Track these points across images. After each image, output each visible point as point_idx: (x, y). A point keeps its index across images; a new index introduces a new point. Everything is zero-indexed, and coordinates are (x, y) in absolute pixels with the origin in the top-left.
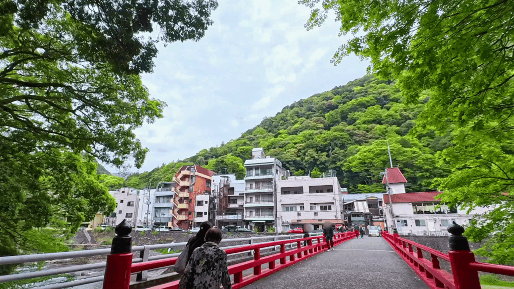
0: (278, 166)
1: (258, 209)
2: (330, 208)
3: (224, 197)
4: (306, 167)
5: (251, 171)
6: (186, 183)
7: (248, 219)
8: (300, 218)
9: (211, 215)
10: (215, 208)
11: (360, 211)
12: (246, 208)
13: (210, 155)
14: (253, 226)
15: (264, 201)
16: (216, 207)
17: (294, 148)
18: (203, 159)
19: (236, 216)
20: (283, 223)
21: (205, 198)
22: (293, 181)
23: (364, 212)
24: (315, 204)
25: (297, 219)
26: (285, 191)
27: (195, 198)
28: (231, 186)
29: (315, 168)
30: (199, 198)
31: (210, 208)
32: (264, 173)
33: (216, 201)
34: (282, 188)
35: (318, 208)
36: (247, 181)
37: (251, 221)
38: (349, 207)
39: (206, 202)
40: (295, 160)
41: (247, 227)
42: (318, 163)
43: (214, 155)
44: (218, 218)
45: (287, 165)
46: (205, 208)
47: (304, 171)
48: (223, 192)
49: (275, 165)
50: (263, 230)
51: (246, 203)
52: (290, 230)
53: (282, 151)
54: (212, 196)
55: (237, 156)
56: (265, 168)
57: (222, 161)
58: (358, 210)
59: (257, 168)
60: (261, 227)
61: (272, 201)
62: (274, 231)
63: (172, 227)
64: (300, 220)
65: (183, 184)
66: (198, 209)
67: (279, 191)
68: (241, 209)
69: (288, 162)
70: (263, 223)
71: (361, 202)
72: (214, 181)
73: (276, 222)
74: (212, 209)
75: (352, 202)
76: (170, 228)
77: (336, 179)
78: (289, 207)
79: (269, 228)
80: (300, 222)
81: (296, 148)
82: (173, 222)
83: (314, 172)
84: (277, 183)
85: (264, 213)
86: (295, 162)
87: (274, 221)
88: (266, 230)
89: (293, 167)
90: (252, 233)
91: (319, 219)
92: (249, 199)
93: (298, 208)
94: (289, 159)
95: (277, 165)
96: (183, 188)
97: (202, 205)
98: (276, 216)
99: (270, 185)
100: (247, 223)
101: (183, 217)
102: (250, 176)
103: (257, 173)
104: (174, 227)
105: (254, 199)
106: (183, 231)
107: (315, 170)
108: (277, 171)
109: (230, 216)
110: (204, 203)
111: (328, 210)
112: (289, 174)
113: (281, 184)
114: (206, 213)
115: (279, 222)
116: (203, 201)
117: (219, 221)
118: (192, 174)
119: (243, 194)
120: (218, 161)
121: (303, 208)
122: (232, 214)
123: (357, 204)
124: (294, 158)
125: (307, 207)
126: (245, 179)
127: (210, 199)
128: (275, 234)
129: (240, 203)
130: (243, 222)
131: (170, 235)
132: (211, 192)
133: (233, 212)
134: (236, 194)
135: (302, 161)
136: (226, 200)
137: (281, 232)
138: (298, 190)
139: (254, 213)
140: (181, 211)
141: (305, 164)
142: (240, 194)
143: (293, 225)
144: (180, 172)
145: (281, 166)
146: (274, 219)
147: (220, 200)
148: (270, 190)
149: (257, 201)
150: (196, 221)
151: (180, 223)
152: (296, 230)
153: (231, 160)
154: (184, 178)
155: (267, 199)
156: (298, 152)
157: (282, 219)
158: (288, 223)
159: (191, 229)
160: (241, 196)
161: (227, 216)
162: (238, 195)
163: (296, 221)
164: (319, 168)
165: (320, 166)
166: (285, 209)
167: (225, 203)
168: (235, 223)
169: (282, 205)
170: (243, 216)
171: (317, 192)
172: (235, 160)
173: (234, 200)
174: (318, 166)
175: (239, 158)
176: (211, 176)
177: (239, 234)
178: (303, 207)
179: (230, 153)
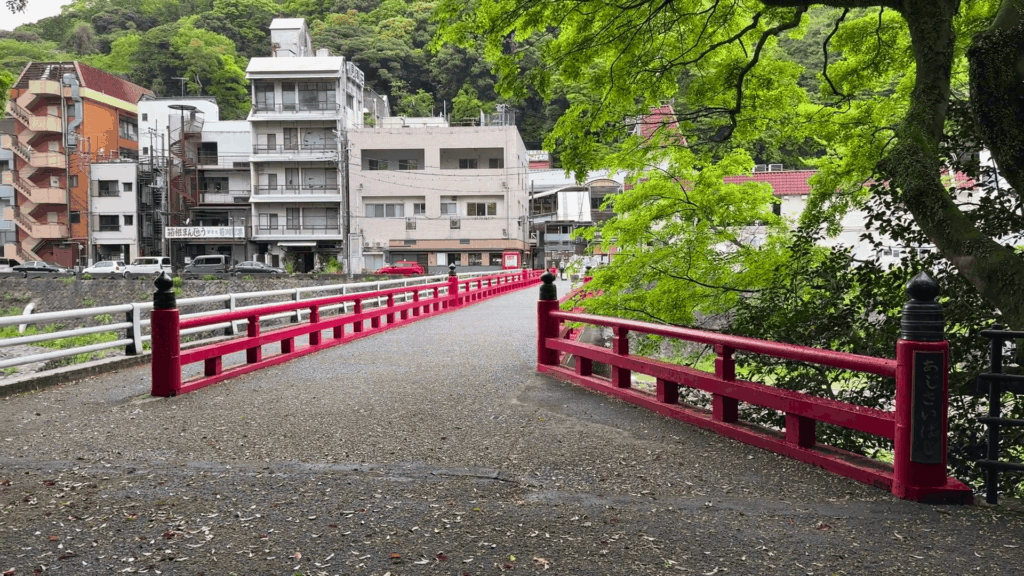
0: (354, 82)
1: (293, 209)
2: (493, 210)
3: (187, 172)
4: (439, 82)
5: (269, 95)
6: (50, 122)
7: (264, 236)
8: (413, 235)
9: (146, 224)
10: (157, 203)
11: (570, 219)
12: (258, 205)
13: (116, 18)
14: (281, 255)
15: (311, 188)
16: (163, 202)
17: (404, 13)
18: (92, 31)
19: (229, 228)
20: (366, 249)
21: (124, 172)
22: (395, 132)
23: (576, 220)
24: (454, 198)
25: (404, 237)
26: (374, 160)
27: (90, 172)
28: (206, 138)
29: (465, 86)
30: (102, 172)
31: (141, 206)
32: (311, 103)
33: (160, 182)
34: (364, 152)
35: (461, 209)
36: (255, 124)
37: (274, 243)
38: (545, 204)
39: (128, 186)
40: (408, 57)
41: (261, 259)
42: (475, 69)
43: (131, 18)
44: (170, 233)
45: (383, 72)
46: (125, 204)
47: (434, 95)
48: (182, 154)
49: (344, 80)
50: (309, 265)
51: (258, 191)
52: (387, 265)
53: (364, 21)
54: (146, 168)
55: (215, 30)
56: (314, 88)
57: (164, 46)
58: (565, 215)
59: (288, 85)
60: (304, 259)
61: (335, 188)
62: (341, 268)
63: (18, 259)
64: (414, 242)
65: (38, 123)
66: (103, 206)
67: (355, 159)
68: (242, 206)
69: (385, 62)
70: (310, 248)
71: (575, 193)
72: (145, 117)
73: (347, 245)
74: (148, 207)
75: (553, 192)
76: (13, 263)
77: (513, 131)
78: (383, 207)
79: (328, 261)
80: (413, 247)
81: (411, 15)
82: (18, 242)
83: (461, 99)
84: (349, 138)
85: (311, 221)
86: (407, 63)
87: (340, 242)
88: (317, 266)
89: (401, 79)
90: (278, 276)
91: (463, 237)
92: (265, 181)
93: (409, 208)
94: (390, 53)
95: (348, 79)
96: (42, 140)
97: (115, 194)
98: (347, 230)
99: (329, 142)
100: (263, 247)
101: (52, 230)
102: (266, 109)
103: (288, 102)
104: (27, 259)
105: (281, 179)
106: (62, 270)
107: (467, 92)
108: (350, 98)
109: (206, 228)
110: (121, 187)
111: (487, 216)
112: (387, 110)
113: (362, 139)
114: (129, 220)
115: (356, 246)
116: (117, 181)
117: (174, 242)
118: (67, 93)
119: (247, 164)
120: (148, 44)
121: (421, 208)
122: (215, 223)
123: (565, 198)
124: (405, 50)
125: (433, 206)
126: (250, 118)
127: (138, 176)
128: (344, 278)
129: (236, 188)
130: (249, 247)
131: (18, 284)
132: (141, 153)
133: (217, 216)
134: (225, 162)
135: (428, 61)
136: (193, 180)
137: (359, 272)
138: (410, 159)
139: (282, 220)
140: (41, 212)
141: (435, 71)
142: (236, 164)
143: (393, 254)
144: (23, 85)
145: (362, 83)
146: (340, 237)
147: (174, 182)
148: (329, 156)
149: (290, 186)
150: (99, 242)
151: (45, 247)
152: (400, 265)
153: (194, 43)
154: (42, 103)
155: (319, 180)
156: (417, 30)
157: (364, 238)
158: (380, 249)
159: (85, 264)
160: (241, 169)
161: (200, 228)
162: (231, 167)
163: (403, 243)
164: (477, 87)
165: (481, 82)
166: (372, 210)
167: (189, 188)
168: (225, 247)
169: (363, 198)
170: (248, 228)
171: (464, 164)
172: (208, 44)
173: (220, 182)
174: (474, 79)
175: (223, 37)
176: (134, 102)
177: (240, 277)
178: (423, 207)
179: (189, 14)
